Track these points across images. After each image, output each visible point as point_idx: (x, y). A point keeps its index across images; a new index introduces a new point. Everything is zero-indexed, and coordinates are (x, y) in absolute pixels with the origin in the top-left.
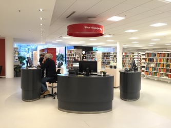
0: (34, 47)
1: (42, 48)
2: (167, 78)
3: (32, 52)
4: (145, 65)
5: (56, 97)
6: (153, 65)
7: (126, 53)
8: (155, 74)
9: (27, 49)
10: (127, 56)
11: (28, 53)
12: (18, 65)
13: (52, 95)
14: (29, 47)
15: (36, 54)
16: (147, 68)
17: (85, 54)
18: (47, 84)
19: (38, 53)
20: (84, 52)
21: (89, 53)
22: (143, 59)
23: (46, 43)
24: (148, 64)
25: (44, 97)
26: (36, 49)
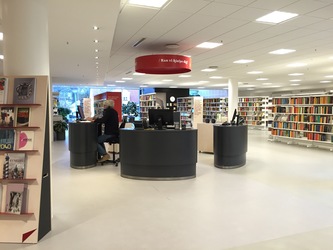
0: (83, 92)
1: (99, 92)
2: (306, 139)
3: (81, 100)
4: (272, 119)
5: (119, 164)
6: (284, 119)
7: (248, 100)
8: (288, 133)
9: (70, 95)
10: (250, 104)
11: (74, 101)
12: (60, 122)
13: (114, 162)
14: (75, 91)
15: (88, 103)
16: (276, 123)
17: (175, 102)
18: (106, 145)
19: (92, 102)
20: (172, 99)
21: (181, 100)
22: (270, 108)
23: (106, 84)
24: (277, 117)
25: (102, 164)
26: (87, 95)
